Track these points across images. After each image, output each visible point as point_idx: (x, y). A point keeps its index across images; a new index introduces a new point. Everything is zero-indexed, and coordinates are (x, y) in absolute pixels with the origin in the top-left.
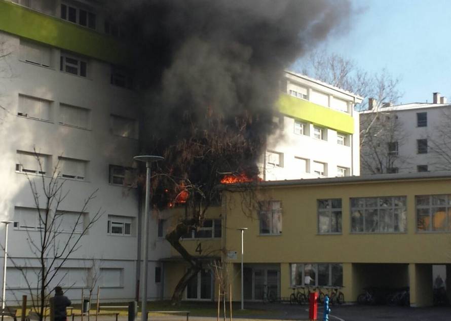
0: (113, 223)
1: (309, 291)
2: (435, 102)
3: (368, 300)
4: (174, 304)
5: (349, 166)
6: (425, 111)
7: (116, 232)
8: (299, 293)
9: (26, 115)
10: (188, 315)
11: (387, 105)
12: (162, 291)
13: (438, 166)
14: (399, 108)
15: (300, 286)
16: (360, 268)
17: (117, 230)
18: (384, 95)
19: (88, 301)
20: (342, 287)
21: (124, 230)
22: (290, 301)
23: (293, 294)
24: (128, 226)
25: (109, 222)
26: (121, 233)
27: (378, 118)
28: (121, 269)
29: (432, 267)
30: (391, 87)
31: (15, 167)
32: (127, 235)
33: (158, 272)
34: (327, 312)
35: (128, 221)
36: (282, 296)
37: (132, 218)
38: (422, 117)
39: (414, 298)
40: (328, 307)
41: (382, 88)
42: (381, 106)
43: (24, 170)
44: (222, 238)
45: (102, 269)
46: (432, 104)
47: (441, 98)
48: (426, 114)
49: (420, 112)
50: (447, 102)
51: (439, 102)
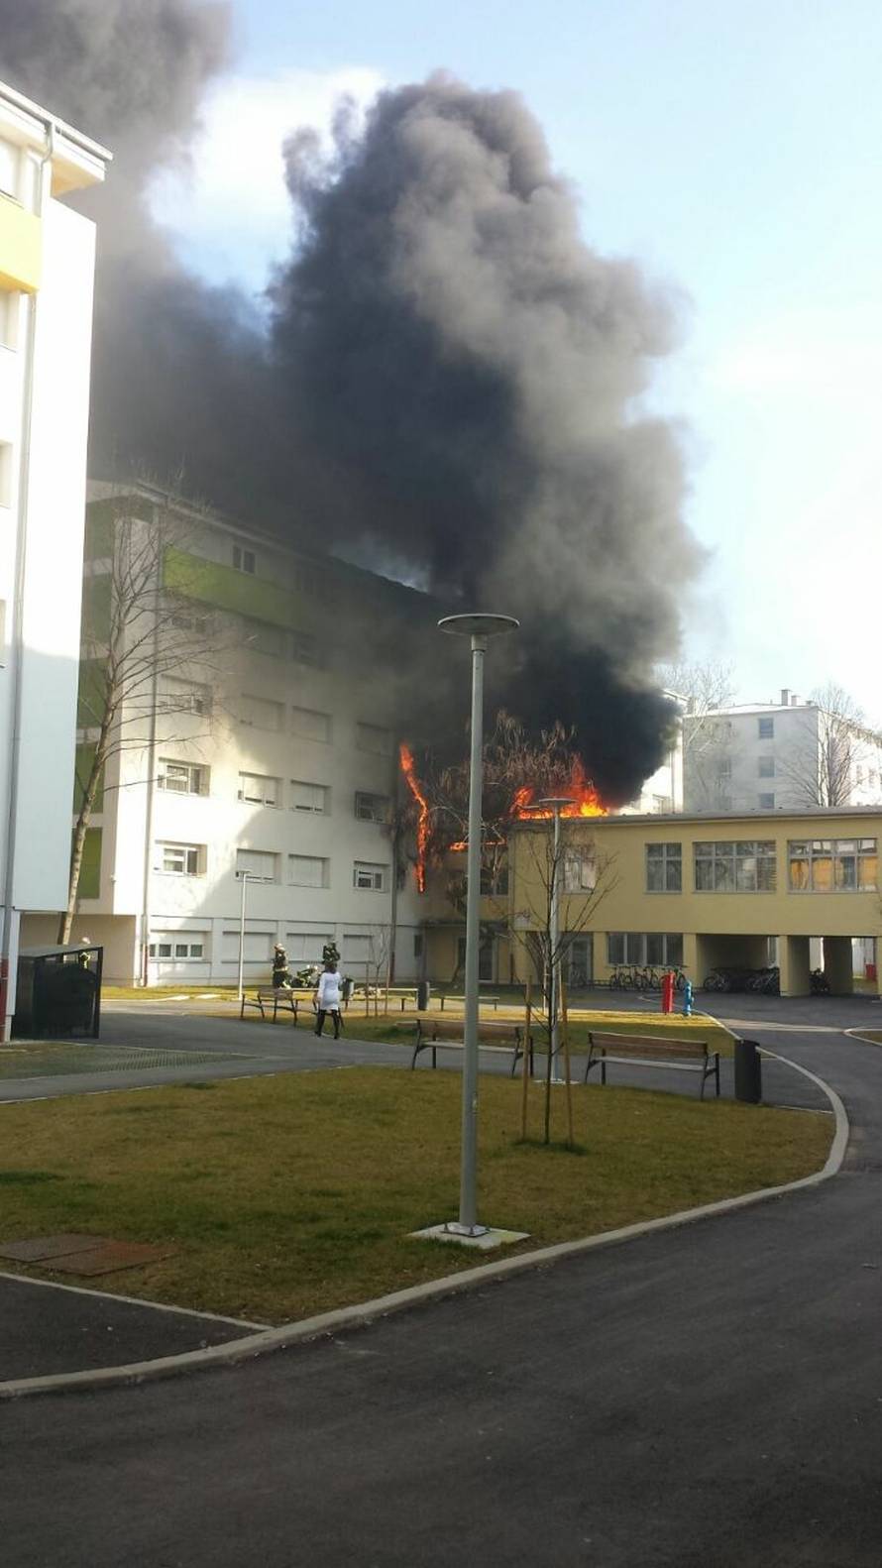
0: (360, 873)
1: (636, 973)
2: (784, 703)
3: (720, 985)
4: (456, 987)
5: (668, 794)
6: (768, 716)
7: (363, 886)
8: (621, 974)
9: (250, 724)
10: (495, 1002)
11: (713, 707)
12: (425, 968)
13: (790, 795)
14: (731, 711)
15: (621, 965)
16: (709, 942)
17: (364, 883)
18: (711, 692)
19: (351, 981)
20: (682, 966)
21: (373, 883)
22: (610, 985)
23: (615, 976)
24: (378, 876)
25: (355, 871)
26: (371, 887)
27: (702, 727)
28: (370, 938)
29: (808, 941)
30: (720, 681)
31: (237, 794)
32: (377, 890)
33: (418, 940)
34: (689, 1002)
35: (380, 871)
36: (595, 978)
37: (384, 866)
38: (766, 726)
39: (785, 986)
40: (690, 994)
41: (707, 682)
42: (706, 708)
43: (247, 799)
44: (509, 896)
45: (346, 937)
46: (779, 705)
47: (794, 697)
48: (772, 720)
49: (761, 717)
50: (801, 702)
51: (789, 702)
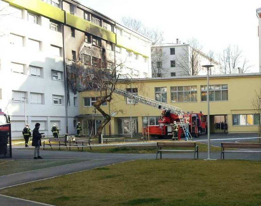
0: (54, 99)
5: (147, 72)
9: (13, 44)
17: (56, 102)
24: (60, 100)
26: (58, 103)
28: (59, 121)
29: (214, 117)
31: (10, 70)
32: (60, 105)
33: (75, 122)
35: (61, 98)
37: (62, 96)
38: (172, 50)
43: (14, 72)
44: (107, 106)
45: (51, 121)
46: (176, 44)
47: (180, 41)
48: (174, 48)
49: (171, 47)
50: (182, 44)
51: (179, 43)
